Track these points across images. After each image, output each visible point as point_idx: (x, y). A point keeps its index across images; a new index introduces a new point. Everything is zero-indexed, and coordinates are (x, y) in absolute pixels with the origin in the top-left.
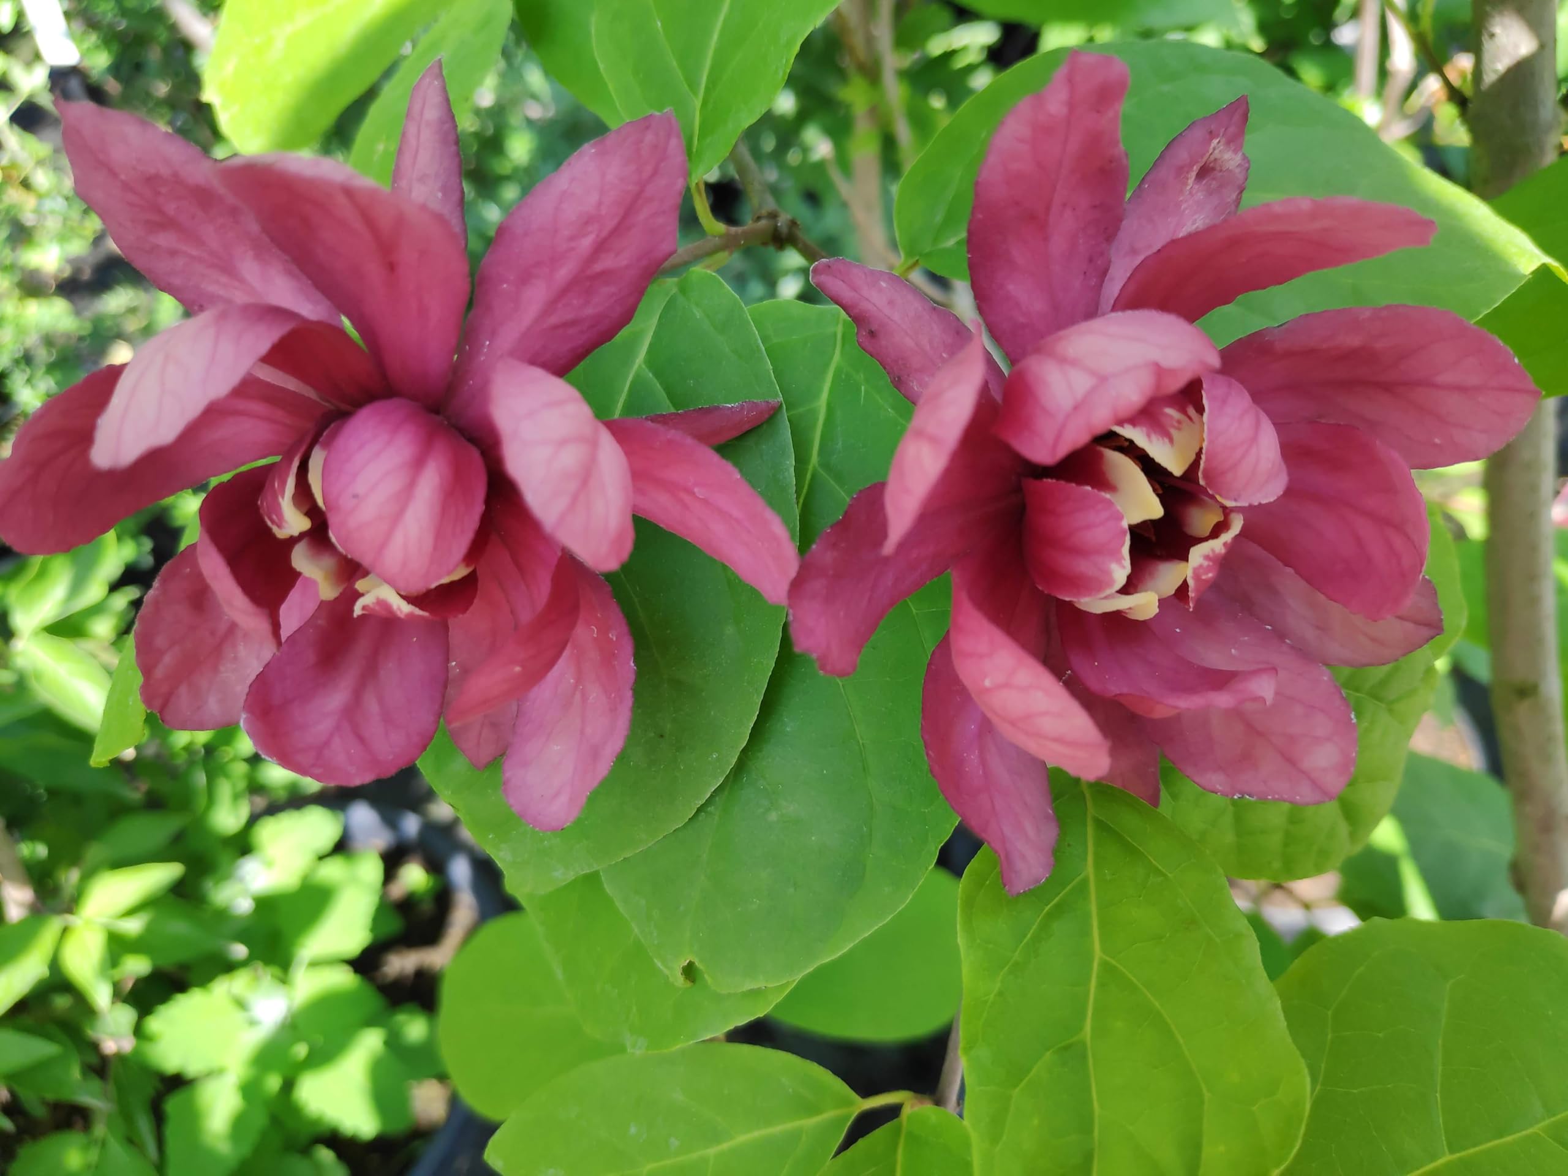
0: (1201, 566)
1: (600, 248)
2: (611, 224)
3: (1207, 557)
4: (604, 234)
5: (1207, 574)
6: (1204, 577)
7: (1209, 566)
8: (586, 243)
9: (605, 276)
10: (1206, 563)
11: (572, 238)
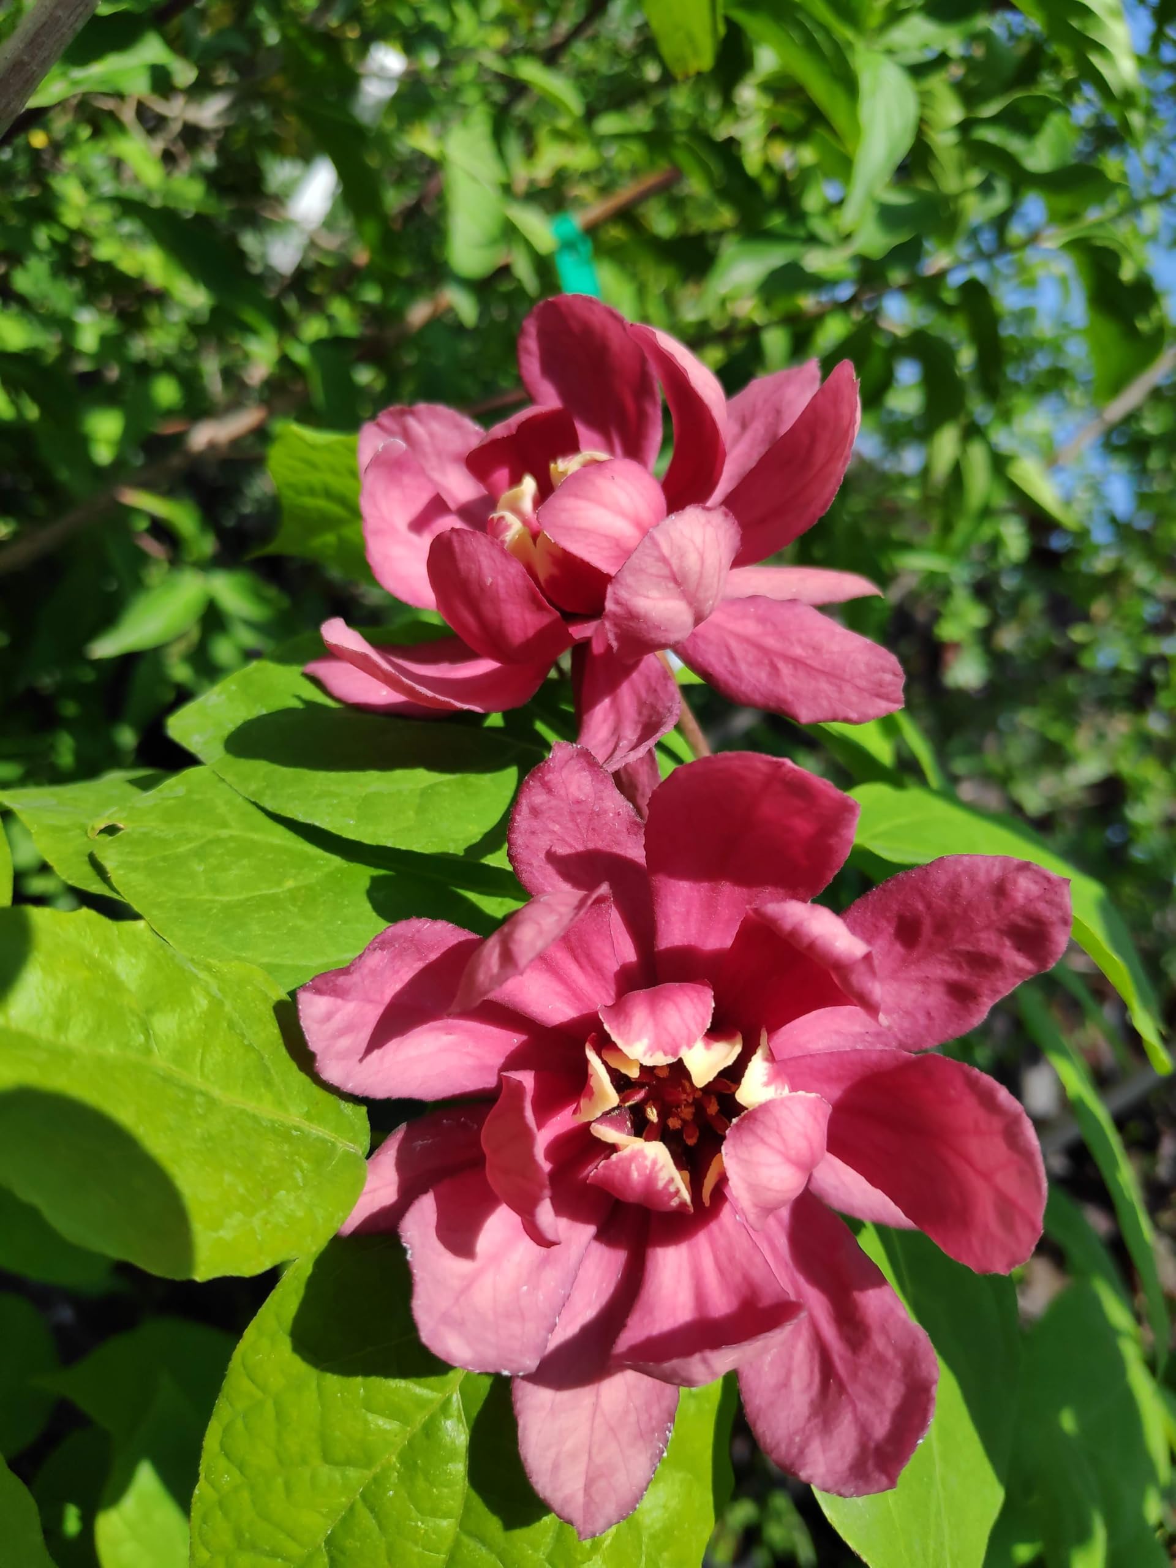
0: (645, 1157)
1: (796, 662)
2: (816, 664)
3: (654, 1163)
4: (809, 662)
5: (638, 1170)
6: (633, 1167)
7: (646, 1167)
8: (798, 651)
9: (775, 670)
10: (648, 1163)
11: (800, 641)
